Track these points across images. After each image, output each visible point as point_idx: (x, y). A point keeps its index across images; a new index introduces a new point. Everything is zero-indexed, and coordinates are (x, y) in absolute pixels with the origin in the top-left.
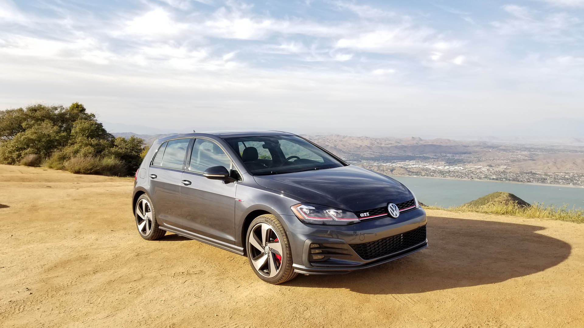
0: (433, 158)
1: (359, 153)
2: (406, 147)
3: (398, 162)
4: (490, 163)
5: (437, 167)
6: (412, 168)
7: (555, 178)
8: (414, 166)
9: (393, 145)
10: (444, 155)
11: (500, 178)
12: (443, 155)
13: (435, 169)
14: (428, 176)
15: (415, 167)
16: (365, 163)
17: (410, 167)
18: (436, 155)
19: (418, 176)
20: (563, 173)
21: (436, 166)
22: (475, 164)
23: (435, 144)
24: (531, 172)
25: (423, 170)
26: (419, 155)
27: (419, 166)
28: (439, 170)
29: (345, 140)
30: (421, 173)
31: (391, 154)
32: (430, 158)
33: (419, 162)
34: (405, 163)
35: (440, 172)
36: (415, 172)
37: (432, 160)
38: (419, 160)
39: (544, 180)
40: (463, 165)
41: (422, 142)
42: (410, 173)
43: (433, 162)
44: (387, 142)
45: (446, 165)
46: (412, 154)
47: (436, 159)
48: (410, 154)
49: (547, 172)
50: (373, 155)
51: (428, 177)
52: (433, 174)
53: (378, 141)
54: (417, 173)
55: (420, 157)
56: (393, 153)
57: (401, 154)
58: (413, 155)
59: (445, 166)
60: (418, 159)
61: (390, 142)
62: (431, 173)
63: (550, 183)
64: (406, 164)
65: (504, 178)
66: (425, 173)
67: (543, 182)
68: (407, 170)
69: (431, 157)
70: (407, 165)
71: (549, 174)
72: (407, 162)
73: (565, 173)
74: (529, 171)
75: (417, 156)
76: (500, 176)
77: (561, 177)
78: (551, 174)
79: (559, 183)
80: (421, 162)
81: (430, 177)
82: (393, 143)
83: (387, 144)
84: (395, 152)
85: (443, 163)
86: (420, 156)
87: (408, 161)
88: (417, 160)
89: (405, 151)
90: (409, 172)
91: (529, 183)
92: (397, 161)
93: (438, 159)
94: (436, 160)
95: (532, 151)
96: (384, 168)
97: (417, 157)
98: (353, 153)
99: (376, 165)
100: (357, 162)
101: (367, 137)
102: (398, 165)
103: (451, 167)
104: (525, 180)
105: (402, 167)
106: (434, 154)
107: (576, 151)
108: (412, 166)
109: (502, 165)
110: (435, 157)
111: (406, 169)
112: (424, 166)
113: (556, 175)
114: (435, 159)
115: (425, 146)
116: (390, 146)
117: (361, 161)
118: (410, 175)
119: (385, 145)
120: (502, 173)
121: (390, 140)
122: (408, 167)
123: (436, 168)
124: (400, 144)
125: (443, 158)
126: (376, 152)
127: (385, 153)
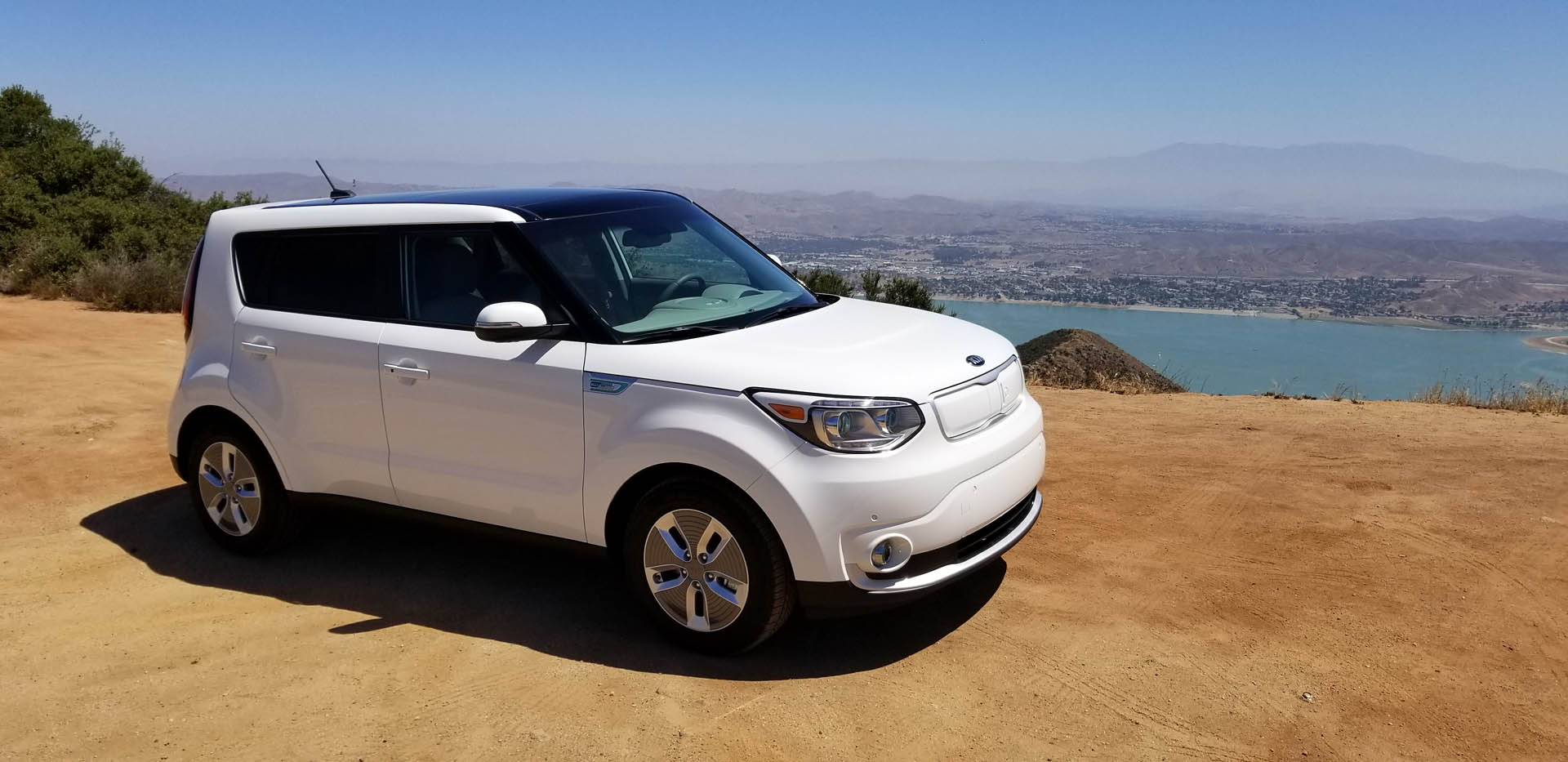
0: (905, 247)
3: (817, 257)
4: (1041, 256)
7: (1191, 294)
9: (809, 213)
10: (932, 238)
11: (1066, 296)
12: (930, 239)
17: (848, 269)
18: (911, 239)
20: (1210, 280)
22: (1006, 260)
24: (1137, 280)
26: (869, 239)
32: (899, 246)
33: (870, 257)
34: (835, 259)
37: (904, 251)
38: (870, 251)
39: (1163, 299)
40: (978, 264)
43: (905, 257)
45: (936, 263)
47: (913, 250)
48: (850, 237)
49: (1174, 278)
55: (873, 244)
56: (809, 235)
57: (826, 236)
58: (857, 239)
59: (934, 266)
60: (867, 249)
63: (1181, 306)
64: (837, 261)
65: (1074, 294)
67: (1164, 303)
69: (903, 244)
71: (1180, 282)
72: (842, 257)
73: (1215, 280)
74: (1132, 276)
75: (865, 240)
76: (1065, 292)
77: (1207, 289)
78: (1183, 282)
79: (1202, 306)
80: (877, 257)
83: (795, 211)
84: (810, 232)
85: (931, 259)
86: (872, 241)
87: (843, 254)
91: (1132, 307)
92: (818, 254)
93: (918, 248)
95: (1142, 227)
97: (867, 242)
103: (948, 268)
104: (1124, 299)
106: (908, 236)
107: (1242, 227)
109: (1070, 261)
110: (909, 244)
113: (1196, 284)
114: (910, 248)
120: (1068, 281)
125: (929, 247)
126: (763, 232)
127: (787, 235)
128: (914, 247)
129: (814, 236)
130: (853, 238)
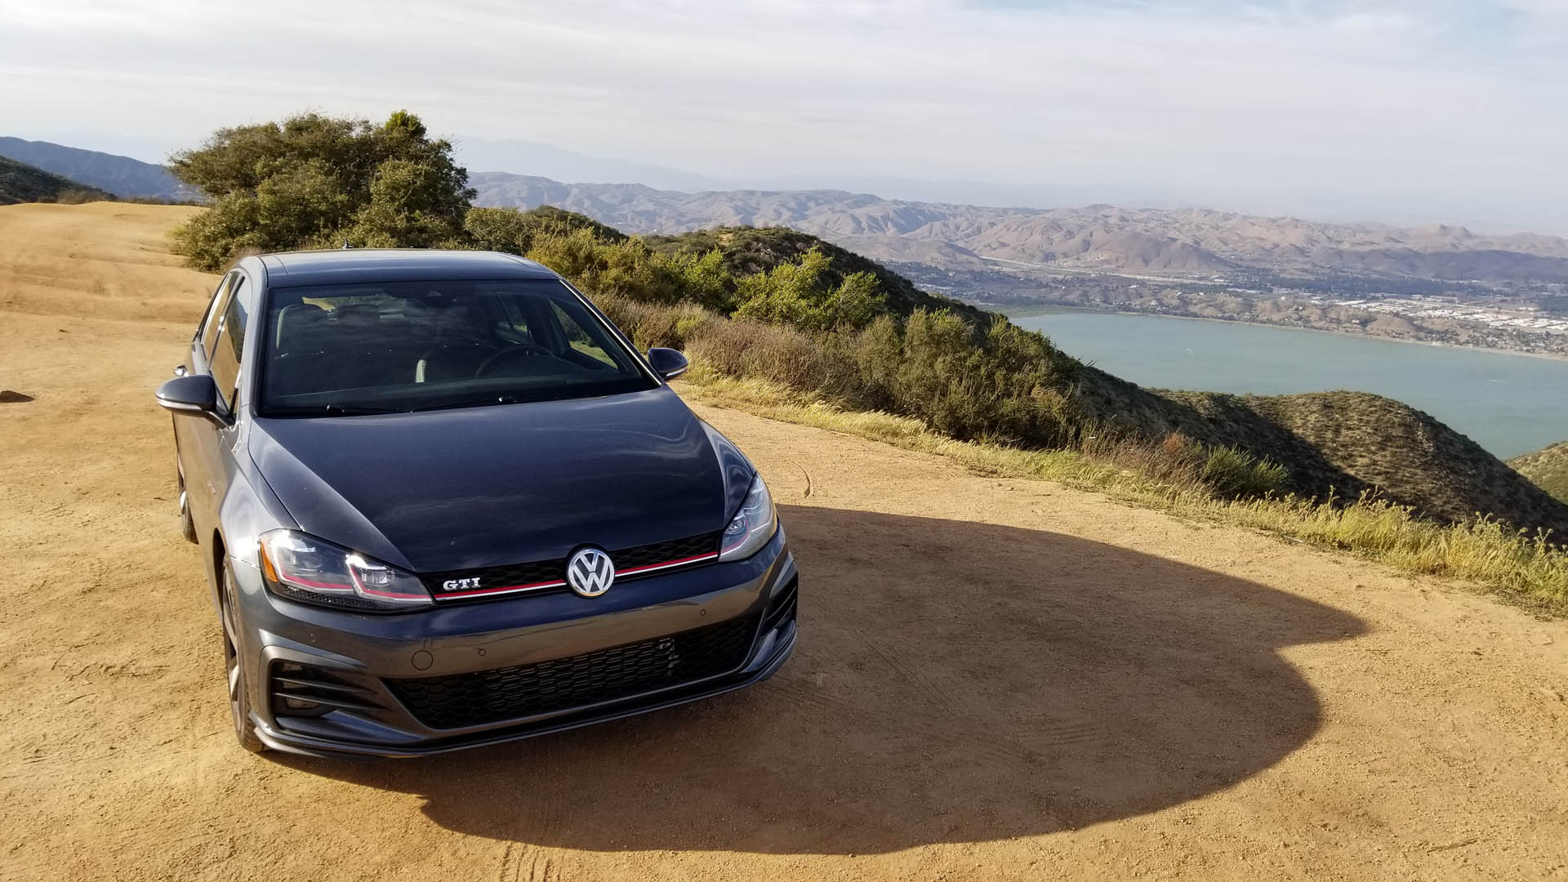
0: (1500, 293)
1: (1269, 266)
2: (1417, 254)
3: (1385, 298)
5: (1511, 319)
6: (1430, 317)
8: (1438, 313)
9: (1376, 247)
10: (1539, 285)
12: (1534, 285)
13: (1504, 325)
14: (1477, 344)
15: (1439, 317)
16: (1283, 295)
17: (1423, 314)
18: (1510, 285)
19: (1446, 344)
21: (1505, 317)
23: (1512, 249)
25: (1464, 325)
26: (1455, 282)
27: (1455, 314)
28: (1514, 330)
29: (1229, 224)
30: (1457, 335)
31: (1365, 272)
32: (1492, 291)
33: (1453, 302)
34: (1409, 302)
35: (1518, 336)
36: (1439, 332)
37: (1498, 298)
38: (1454, 296)
41: (1470, 244)
42: (1422, 334)
43: (1500, 304)
44: (1361, 237)
45: (1539, 314)
46: (1433, 277)
47: (1510, 297)
48: (1429, 276)
50: (1312, 273)
51: (1476, 349)
52: (1493, 341)
53: (1331, 233)
54: (1444, 336)
55: (1459, 288)
56: (1375, 272)
57: (1401, 275)
58: (1438, 280)
59: (1536, 318)
60: (1450, 293)
61: (1367, 238)
62: (1488, 336)
64: (1411, 305)
66: (1469, 336)
68: (1414, 325)
69: (1495, 289)
70: (1415, 309)
72: (1416, 301)
75: (1448, 282)
80: (1462, 302)
81: (1483, 349)
82: (1377, 239)
83: (1359, 244)
84: (1379, 268)
85: (1532, 309)
86: (1458, 283)
87: (1418, 296)
88: (1449, 296)
89: (1412, 267)
90: (1419, 328)
92: (1386, 295)
93: (1518, 295)
94: (1509, 299)
96: (1339, 315)
97: (1450, 285)
98: (1251, 264)
99: (1316, 302)
100: (1259, 292)
101: (1297, 220)
102: (1387, 308)
103: (1554, 322)
105: (1397, 315)
106: (1506, 281)
108: (1430, 312)
110: (1506, 290)
111: (1411, 320)
112: (1467, 314)
114: (1507, 295)
115: (1479, 254)
116: (1368, 248)
117: (1271, 291)
118: (1419, 339)
119: (1353, 244)
121: (1367, 232)
122: (1418, 314)
123: (1506, 322)
124: (1399, 246)
125: (1534, 294)
126: (1321, 267)
127: (1350, 270)
128: (1513, 295)
129: (1381, 273)
130: (1433, 280)
